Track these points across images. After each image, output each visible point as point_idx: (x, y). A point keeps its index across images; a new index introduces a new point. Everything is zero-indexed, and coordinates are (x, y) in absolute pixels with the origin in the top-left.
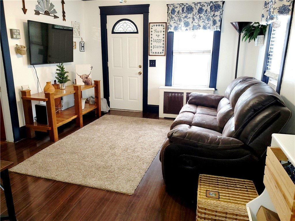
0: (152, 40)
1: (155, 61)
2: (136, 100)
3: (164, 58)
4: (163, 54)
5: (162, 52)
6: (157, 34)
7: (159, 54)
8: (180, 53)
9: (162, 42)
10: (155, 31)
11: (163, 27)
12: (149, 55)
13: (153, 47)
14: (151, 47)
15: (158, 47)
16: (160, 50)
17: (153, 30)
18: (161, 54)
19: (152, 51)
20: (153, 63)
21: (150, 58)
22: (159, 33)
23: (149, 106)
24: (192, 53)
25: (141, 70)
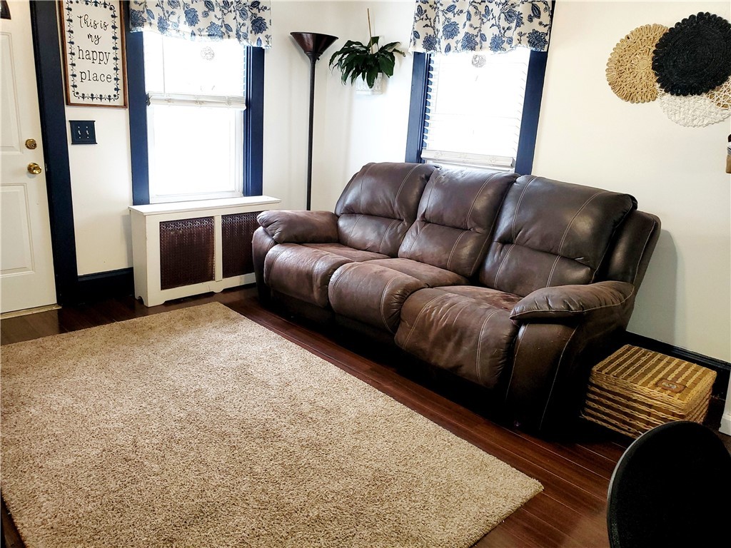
0: (76, 51)
1: (90, 125)
2: (24, 269)
3: (122, 117)
4: (120, 102)
5: (112, 97)
6: (94, 32)
7: (106, 102)
8: (169, 101)
9: (112, 64)
10: (84, 19)
11: (112, 12)
12: (68, 103)
13: (79, 75)
14: (74, 76)
15: (98, 78)
16: (108, 88)
17: (73, 15)
18: (112, 103)
19: (76, 90)
20: (85, 133)
21: (72, 114)
22: (98, 31)
23: (84, 279)
24: (203, 102)
25: (37, 157)
